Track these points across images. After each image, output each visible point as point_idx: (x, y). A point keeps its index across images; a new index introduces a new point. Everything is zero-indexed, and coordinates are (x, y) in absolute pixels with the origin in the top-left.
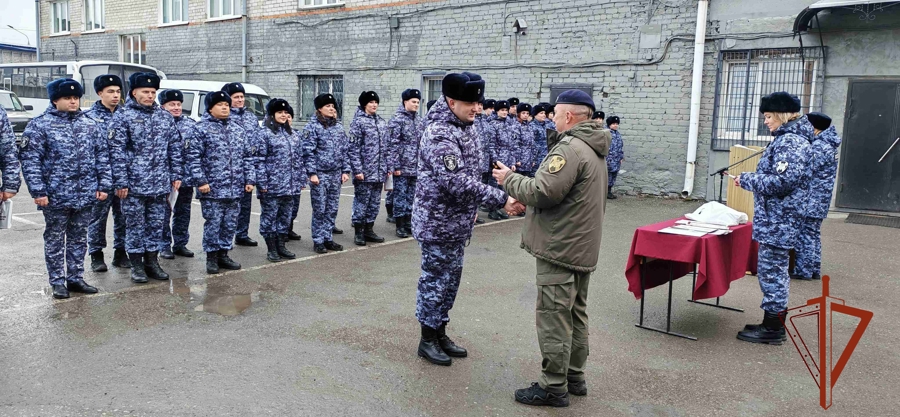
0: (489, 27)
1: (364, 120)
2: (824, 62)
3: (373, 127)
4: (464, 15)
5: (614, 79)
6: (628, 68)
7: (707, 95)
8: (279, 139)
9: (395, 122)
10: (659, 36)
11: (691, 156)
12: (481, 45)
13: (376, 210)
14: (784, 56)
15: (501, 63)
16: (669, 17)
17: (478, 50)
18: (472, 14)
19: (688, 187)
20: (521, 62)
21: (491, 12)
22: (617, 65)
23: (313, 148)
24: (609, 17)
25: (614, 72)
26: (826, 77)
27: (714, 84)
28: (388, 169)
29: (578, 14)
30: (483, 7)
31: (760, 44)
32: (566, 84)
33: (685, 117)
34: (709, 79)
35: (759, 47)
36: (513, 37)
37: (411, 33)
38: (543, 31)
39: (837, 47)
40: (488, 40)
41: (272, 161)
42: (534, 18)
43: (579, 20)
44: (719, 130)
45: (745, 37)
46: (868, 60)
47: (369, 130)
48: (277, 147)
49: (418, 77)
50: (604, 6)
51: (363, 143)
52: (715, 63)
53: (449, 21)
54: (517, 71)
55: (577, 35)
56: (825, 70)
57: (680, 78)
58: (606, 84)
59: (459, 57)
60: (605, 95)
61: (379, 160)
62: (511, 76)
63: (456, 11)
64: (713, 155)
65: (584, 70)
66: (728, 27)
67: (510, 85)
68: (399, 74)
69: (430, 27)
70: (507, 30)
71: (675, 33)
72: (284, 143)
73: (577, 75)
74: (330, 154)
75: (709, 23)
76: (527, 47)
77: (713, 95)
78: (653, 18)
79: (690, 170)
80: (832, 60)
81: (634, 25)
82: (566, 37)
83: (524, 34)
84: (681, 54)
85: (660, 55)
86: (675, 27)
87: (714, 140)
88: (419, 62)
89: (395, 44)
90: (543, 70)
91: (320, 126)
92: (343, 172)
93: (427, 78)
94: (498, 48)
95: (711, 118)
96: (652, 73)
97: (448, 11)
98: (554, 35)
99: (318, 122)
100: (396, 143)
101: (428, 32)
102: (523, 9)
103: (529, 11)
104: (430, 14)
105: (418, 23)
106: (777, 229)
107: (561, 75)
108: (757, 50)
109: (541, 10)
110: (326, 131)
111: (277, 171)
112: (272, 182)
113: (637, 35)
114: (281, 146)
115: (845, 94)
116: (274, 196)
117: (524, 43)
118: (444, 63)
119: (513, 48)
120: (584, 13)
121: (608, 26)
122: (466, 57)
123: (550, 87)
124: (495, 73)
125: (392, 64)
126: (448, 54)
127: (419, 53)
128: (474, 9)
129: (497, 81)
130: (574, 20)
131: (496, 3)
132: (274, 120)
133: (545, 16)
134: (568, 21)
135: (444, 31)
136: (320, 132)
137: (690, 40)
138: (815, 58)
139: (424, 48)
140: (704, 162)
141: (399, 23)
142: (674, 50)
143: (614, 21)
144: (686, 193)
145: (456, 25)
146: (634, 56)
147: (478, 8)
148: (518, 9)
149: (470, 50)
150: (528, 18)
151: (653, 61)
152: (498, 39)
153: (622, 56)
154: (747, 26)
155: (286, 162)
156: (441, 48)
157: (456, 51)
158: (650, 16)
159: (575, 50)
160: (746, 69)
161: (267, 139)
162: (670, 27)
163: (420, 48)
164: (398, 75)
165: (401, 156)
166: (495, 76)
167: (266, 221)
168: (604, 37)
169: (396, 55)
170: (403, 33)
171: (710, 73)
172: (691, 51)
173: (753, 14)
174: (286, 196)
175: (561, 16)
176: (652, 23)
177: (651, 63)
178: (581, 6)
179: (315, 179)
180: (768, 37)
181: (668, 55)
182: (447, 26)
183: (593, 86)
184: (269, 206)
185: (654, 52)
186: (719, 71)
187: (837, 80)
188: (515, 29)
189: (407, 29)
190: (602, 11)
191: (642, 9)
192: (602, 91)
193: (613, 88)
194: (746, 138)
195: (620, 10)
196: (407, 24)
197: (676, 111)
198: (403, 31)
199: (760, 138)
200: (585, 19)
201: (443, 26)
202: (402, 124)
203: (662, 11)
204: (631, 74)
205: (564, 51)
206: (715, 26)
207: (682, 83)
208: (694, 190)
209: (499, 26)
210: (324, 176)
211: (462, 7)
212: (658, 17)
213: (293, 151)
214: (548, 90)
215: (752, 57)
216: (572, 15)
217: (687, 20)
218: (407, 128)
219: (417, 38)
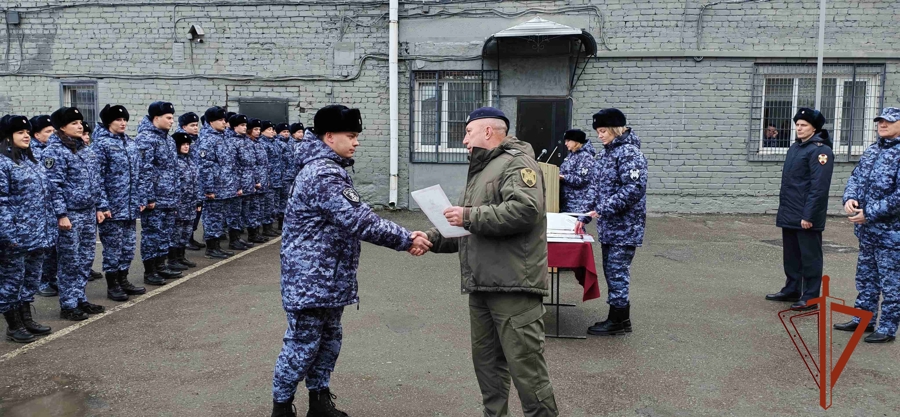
0: (155, 31)
1: (108, 141)
2: (498, 84)
3: (121, 151)
4: (118, 15)
5: (311, 94)
6: (324, 83)
7: (402, 112)
8: (24, 171)
9: (146, 143)
10: (353, 53)
11: (394, 170)
12: (144, 51)
13: (130, 253)
14: (466, 77)
15: (174, 72)
16: (361, 35)
17: (141, 56)
18: (129, 14)
19: (393, 198)
20: (200, 72)
21: (156, 14)
22: (312, 80)
23: (59, 181)
24: (299, 30)
25: (310, 87)
26: (500, 97)
27: (408, 101)
28: (141, 201)
29: (265, 25)
30: (143, 8)
31: (445, 66)
32: (258, 98)
33: (385, 132)
34: (403, 97)
35: (445, 68)
36: (188, 45)
37: (40, 32)
38: (225, 40)
39: (507, 71)
40: (153, 45)
41: (17, 203)
42: (212, 25)
43: (265, 31)
44: (416, 144)
45: (432, 59)
46: (531, 83)
47: (116, 154)
48: (25, 182)
49: (56, 85)
50: (293, 19)
51: (108, 170)
52: (407, 81)
53: (96, 20)
54: (195, 82)
55: (266, 46)
56: (498, 91)
57: (376, 95)
58: (301, 99)
59: (114, 64)
60: (302, 110)
61: (129, 192)
62: (188, 88)
63: (106, 9)
64: (411, 166)
65: (277, 84)
66: (417, 49)
67: (187, 97)
68: (25, 82)
69: (68, 26)
70: (179, 36)
71: (368, 52)
72: (33, 176)
73: (269, 89)
74: (86, 187)
75: (400, 44)
76: (206, 57)
77: (408, 112)
78: (345, 36)
79: (394, 182)
80: (503, 82)
81: (326, 41)
82: (253, 48)
83: (201, 42)
84: (376, 72)
85: (355, 73)
86: (367, 46)
87: (412, 153)
88: (55, 67)
89: (15, 45)
90: (227, 83)
91: (67, 151)
92: (98, 210)
93: (69, 88)
94: (168, 56)
95: (408, 133)
96: (348, 89)
97: (93, 9)
98: (238, 45)
99: (64, 145)
100: (150, 169)
101: (66, 32)
102: (197, 14)
103: (205, 16)
104: (67, 10)
105: (51, 21)
106: (632, 230)
107: (251, 88)
108: (444, 71)
109: (220, 17)
110: (76, 157)
111: (26, 215)
112: (21, 232)
113: (330, 51)
114: (30, 181)
115: (515, 111)
116: (23, 251)
117: (202, 51)
118: (92, 69)
119: (187, 56)
120: (271, 25)
121: (300, 40)
122: (126, 64)
123: (239, 101)
124: (168, 84)
125: (13, 68)
126: (97, 59)
127: (54, 57)
128: (131, 9)
129: (171, 92)
130: (260, 31)
131: (163, 5)
132: (12, 143)
133: (226, 24)
134: (253, 31)
135: (91, 32)
136: (70, 158)
137: (384, 59)
138: (490, 80)
139: (62, 51)
140: (405, 173)
141: (20, 18)
142: (369, 67)
143: (305, 35)
144: (393, 204)
145: (108, 26)
146: (329, 72)
147: (137, 9)
148: (192, 14)
149: (129, 56)
150: (204, 25)
151: (349, 78)
152: (167, 46)
153: (316, 71)
154: (432, 50)
155: (38, 202)
156: (87, 52)
157: (110, 57)
158: (343, 33)
159: (263, 62)
160: (434, 88)
161: (8, 171)
162: (363, 45)
163: (55, 51)
164: (22, 84)
165: (156, 185)
166: (167, 87)
167: (7, 287)
168: (295, 51)
169: (19, 57)
170: (27, 32)
171: (404, 91)
172: (384, 70)
173: (437, 38)
174: (41, 249)
175: (244, 25)
176: (344, 40)
177: (346, 79)
178: (267, 17)
179: (66, 222)
180: (451, 60)
181: (362, 73)
182: (95, 26)
183: (288, 100)
184: (14, 265)
185: (350, 69)
186: (412, 89)
187: (508, 99)
188: (190, 36)
189: (33, 26)
190: (292, 24)
191: (333, 26)
192: (298, 105)
193: (310, 103)
194: (440, 151)
195: (311, 25)
196: (32, 21)
197: (375, 127)
198: (26, 29)
199: (451, 150)
200: (274, 31)
201: (89, 26)
202: (156, 145)
203: (353, 29)
204: (328, 90)
205: (251, 62)
206: (404, 47)
207: (378, 100)
208: (399, 200)
209: (168, 31)
210: (77, 217)
211: (114, 6)
212: (350, 35)
213: (45, 186)
214: (236, 104)
215: (440, 78)
216: (258, 25)
217: (379, 40)
218: (161, 150)
219: (51, 38)
